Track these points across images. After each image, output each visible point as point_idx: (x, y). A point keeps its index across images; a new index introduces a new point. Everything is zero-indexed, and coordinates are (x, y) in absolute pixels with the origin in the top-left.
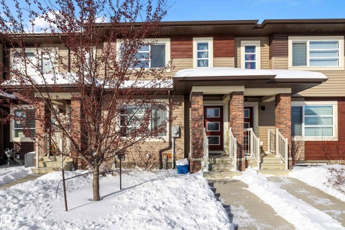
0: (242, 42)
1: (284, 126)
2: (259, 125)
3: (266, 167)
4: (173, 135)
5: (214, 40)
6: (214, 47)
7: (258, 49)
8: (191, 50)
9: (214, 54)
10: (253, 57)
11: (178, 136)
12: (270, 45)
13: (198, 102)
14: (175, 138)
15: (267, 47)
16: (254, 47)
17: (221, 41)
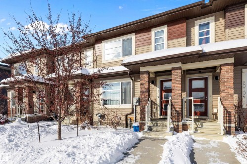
0: (195, 22)
1: (225, 94)
2: (213, 94)
3: (202, 131)
4: (135, 104)
5: (168, 26)
6: (168, 32)
7: (212, 25)
8: (150, 39)
9: (168, 38)
10: (208, 33)
11: (138, 104)
12: (225, 18)
13: (144, 78)
14: (136, 106)
15: (222, 21)
16: (208, 24)
17: (175, 26)
